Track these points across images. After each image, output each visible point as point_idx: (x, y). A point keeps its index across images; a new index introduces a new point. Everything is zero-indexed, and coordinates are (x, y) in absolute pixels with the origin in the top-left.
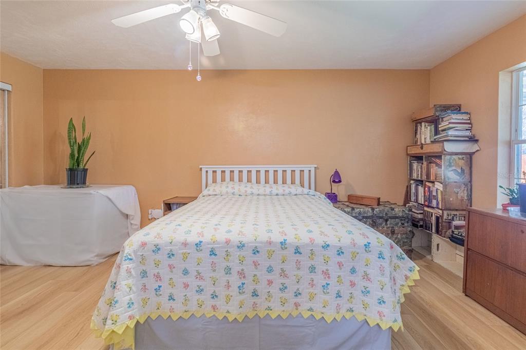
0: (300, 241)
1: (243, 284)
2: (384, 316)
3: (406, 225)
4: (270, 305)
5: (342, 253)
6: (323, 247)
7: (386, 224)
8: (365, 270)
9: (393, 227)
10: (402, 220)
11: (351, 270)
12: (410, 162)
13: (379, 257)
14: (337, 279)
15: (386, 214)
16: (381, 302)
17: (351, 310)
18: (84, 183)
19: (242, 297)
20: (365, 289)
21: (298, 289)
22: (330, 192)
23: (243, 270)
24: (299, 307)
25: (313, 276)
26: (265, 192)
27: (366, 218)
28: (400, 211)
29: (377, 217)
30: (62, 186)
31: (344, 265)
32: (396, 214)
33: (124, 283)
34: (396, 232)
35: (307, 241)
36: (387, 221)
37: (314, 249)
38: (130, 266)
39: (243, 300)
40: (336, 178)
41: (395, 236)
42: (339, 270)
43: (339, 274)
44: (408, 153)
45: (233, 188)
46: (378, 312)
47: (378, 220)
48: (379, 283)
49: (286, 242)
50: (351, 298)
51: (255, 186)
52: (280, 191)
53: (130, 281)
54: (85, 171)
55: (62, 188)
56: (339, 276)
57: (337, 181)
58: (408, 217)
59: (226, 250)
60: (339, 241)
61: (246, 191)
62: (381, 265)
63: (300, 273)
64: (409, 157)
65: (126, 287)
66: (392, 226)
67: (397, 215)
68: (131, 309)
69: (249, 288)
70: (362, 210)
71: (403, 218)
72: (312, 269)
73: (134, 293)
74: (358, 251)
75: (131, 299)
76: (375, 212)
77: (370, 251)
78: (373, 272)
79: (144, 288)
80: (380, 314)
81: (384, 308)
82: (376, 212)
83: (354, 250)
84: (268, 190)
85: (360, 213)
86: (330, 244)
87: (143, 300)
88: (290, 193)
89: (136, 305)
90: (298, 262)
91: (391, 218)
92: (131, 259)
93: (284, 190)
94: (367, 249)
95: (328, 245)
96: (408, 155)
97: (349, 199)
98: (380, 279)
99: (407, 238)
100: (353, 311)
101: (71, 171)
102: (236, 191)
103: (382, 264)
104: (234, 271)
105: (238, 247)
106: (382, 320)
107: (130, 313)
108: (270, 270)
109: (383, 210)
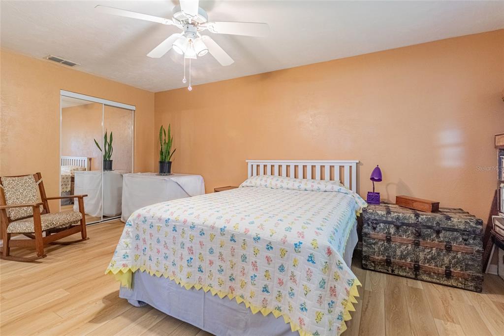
0: (237, 230)
1: (191, 259)
2: (304, 324)
3: (471, 242)
4: (211, 282)
5: (271, 248)
6: (254, 239)
7: (438, 237)
8: (293, 270)
9: (448, 242)
10: (464, 234)
11: (280, 267)
12: (499, 156)
13: (308, 260)
14: (265, 273)
15: (438, 224)
16: (303, 308)
17: (279, 309)
18: (169, 172)
19: (190, 270)
20: (291, 291)
21: (232, 275)
22: (372, 191)
23: (192, 247)
24: (233, 292)
25: (244, 264)
26: (293, 186)
27: (407, 226)
28: (461, 222)
29: (424, 226)
30: (156, 174)
31: (273, 261)
32: (454, 226)
33: (123, 240)
34: (453, 248)
35: (242, 231)
36: (438, 232)
37: (246, 239)
38: (129, 230)
39: (191, 272)
40: (377, 176)
41: (452, 254)
42: (267, 265)
43: (267, 269)
44: (496, 145)
45: (266, 181)
46: (300, 318)
47: (424, 230)
48: (303, 287)
49: (226, 229)
50: (279, 296)
51: (286, 180)
52: (309, 187)
53: (128, 240)
54: (170, 163)
55: (157, 175)
56: (267, 271)
57: (376, 178)
58: (474, 231)
59: (183, 228)
60: (271, 236)
61: (276, 185)
62: (309, 269)
63: (234, 260)
64: (498, 150)
65: (124, 243)
66: (447, 240)
67: (456, 227)
68: (125, 259)
69: (196, 263)
70: (401, 215)
71: (465, 233)
72: (244, 258)
73: (130, 249)
74: (287, 249)
75: (126, 253)
76: (420, 219)
77: (300, 252)
78: (300, 274)
79: (137, 247)
80: (301, 321)
81: (306, 315)
82: (422, 219)
83: (283, 247)
84: (296, 185)
85: (398, 219)
86: (261, 237)
87: (136, 256)
88: (319, 189)
89: (130, 258)
90: (233, 249)
91: (444, 229)
92: (131, 225)
93: (312, 186)
94: (297, 249)
95: (259, 238)
96: (496, 147)
97: (397, 201)
98: (305, 283)
99: (473, 260)
100: (281, 311)
101: (162, 163)
102: (268, 184)
103: (310, 267)
104: (186, 246)
105: (191, 227)
106: (301, 328)
107: (124, 262)
108: (211, 251)
109: (434, 219)
